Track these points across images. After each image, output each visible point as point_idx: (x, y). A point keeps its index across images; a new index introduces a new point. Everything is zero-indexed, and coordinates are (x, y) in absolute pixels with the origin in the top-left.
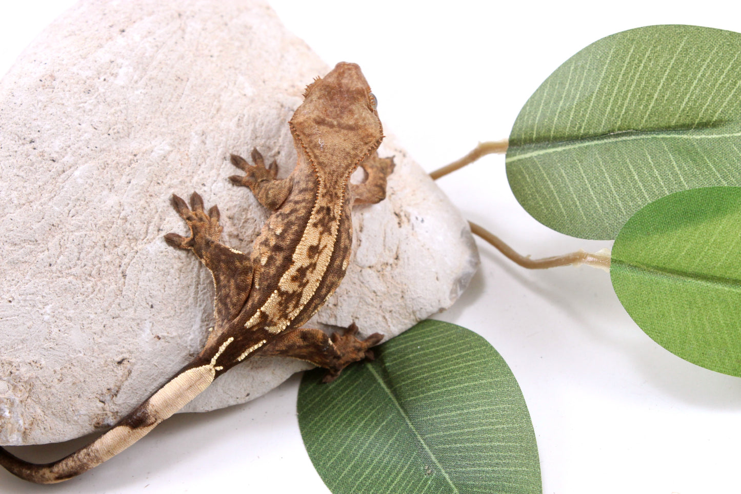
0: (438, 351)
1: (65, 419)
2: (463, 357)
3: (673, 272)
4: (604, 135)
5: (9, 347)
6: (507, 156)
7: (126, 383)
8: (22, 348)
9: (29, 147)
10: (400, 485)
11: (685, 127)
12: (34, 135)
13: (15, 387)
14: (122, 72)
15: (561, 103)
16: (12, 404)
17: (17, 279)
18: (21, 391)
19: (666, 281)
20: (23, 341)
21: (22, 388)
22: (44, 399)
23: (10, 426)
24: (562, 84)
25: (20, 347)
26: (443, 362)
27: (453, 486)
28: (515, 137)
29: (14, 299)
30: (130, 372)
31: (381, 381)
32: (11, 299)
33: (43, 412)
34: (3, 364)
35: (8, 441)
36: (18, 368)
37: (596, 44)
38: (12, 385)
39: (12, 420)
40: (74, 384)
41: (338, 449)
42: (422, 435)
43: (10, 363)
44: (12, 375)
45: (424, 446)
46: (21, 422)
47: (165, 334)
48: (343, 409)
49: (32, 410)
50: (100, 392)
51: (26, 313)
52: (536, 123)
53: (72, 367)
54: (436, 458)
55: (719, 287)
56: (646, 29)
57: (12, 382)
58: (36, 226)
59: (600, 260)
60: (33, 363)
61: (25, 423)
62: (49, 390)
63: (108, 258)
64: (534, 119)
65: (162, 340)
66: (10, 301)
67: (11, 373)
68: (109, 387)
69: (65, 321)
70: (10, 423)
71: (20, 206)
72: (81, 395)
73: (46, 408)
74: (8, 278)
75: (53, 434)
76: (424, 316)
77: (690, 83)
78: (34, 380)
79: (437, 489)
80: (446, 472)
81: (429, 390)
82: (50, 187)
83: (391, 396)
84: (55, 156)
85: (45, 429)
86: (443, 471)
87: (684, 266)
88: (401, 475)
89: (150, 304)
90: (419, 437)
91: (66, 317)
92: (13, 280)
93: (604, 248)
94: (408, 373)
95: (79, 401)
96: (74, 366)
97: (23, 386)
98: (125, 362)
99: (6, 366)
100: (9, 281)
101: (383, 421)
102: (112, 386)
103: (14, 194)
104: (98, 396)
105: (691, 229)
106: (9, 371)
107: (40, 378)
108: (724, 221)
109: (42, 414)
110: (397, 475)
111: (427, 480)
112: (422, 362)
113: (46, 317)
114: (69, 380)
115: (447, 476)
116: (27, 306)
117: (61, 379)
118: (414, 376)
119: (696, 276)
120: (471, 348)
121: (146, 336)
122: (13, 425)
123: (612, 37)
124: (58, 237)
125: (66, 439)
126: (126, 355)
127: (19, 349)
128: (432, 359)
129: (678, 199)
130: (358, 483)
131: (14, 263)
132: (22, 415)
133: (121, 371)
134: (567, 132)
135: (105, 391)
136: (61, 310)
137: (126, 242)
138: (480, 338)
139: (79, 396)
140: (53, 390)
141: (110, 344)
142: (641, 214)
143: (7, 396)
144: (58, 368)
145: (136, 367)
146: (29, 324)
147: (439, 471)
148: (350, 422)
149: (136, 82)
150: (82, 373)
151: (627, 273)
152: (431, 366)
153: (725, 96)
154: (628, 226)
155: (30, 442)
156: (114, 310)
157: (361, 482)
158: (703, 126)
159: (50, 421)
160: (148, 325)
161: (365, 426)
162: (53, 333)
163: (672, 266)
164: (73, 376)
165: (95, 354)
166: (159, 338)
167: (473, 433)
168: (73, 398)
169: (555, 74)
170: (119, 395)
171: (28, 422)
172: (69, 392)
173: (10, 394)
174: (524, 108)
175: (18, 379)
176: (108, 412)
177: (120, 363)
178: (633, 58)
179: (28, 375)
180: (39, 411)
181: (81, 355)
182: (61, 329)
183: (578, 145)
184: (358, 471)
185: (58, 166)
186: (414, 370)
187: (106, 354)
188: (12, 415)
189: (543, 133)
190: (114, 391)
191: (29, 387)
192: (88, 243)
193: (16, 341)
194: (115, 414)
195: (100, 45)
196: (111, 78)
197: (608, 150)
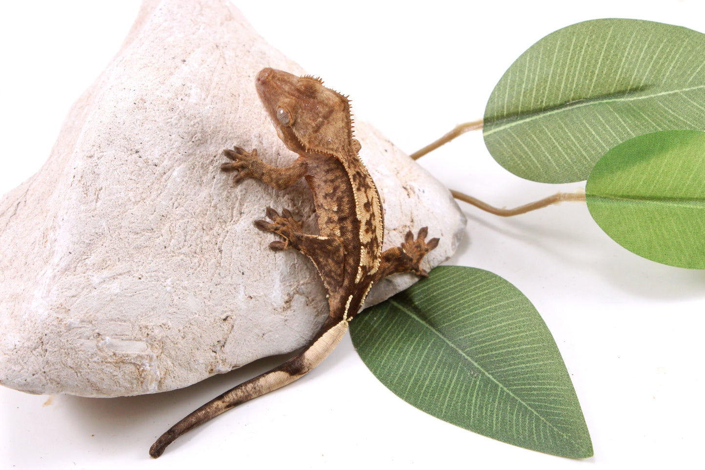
0: (456, 287)
1: (189, 368)
2: (479, 288)
3: (635, 198)
4: (562, 106)
5: (144, 315)
6: (484, 131)
7: (231, 336)
8: (153, 314)
9: (136, 156)
10: (456, 388)
11: (621, 93)
12: (138, 147)
13: (152, 345)
14: (193, 92)
15: (524, 86)
16: (151, 359)
17: (142, 261)
18: (157, 348)
19: (632, 205)
20: (153, 309)
21: (157, 346)
22: (173, 353)
23: (150, 377)
24: (522, 72)
25: (152, 313)
26: (463, 294)
27: (498, 383)
28: (488, 116)
29: (142, 276)
30: (233, 327)
31: (414, 316)
32: (140, 277)
33: (173, 363)
34: (141, 328)
35: (148, 390)
36: (153, 330)
37: (545, 39)
38: (150, 344)
39: (152, 372)
40: (194, 339)
41: (398, 369)
42: (462, 350)
43: (146, 327)
44: (149, 336)
45: (467, 357)
46: (158, 373)
47: (255, 294)
48: (391, 340)
49: (165, 363)
50: (212, 344)
51: (153, 287)
52: (505, 104)
53: (191, 326)
54: (479, 364)
55: (670, 204)
56: (582, 24)
57: (150, 341)
58: (151, 218)
59: (578, 197)
60: (163, 326)
61: (160, 374)
62: (176, 346)
63: (207, 238)
64: (504, 99)
65: (253, 299)
66: (140, 278)
67: (148, 334)
68: (219, 340)
69: (182, 290)
70: (150, 374)
71: (136, 203)
72: (199, 348)
73: (174, 359)
74: (136, 260)
75: (180, 381)
76: (436, 264)
77: (621, 60)
78: (164, 339)
79: (486, 386)
80: (489, 374)
81: (459, 316)
82: (156, 186)
83: (427, 325)
84: (156, 161)
85: (174, 377)
86: (486, 373)
87: (643, 192)
88: (454, 381)
89: (242, 272)
90: (460, 352)
91: (182, 287)
92: (140, 262)
93: (579, 187)
94: (437, 306)
95: (197, 353)
96: (192, 325)
97: (157, 344)
98: (229, 319)
99: (144, 330)
100: (137, 262)
101: (428, 344)
102: (221, 338)
103: (131, 194)
104: (212, 348)
105: (644, 164)
106: (146, 333)
107: (169, 337)
108: (668, 156)
109: (172, 365)
110: (451, 381)
111: (475, 382)
112: (447, 297)
113: (168, 289)
114: (190, 336)
115: (491, 377)
116: (153, 281)
117: (183, 336)
118: (443, 308)
119: (652, 198)
120: (483, 281)
121: (241, 296)
122: (152, 376)
123: (557, 32)
124: (168, 225)
125: (190, 384)
126: (229, 313)
127: (151, 316)
128: (454, 294)
129: (631, 144)
130: (422, 391)
131: (138, 248)
132: (158, 367)
133: (226, 326)
134: (532, 106)
135: (216, 343)
136: (178, 282)
137: (218, 225)
138: (487, 273)
139: (198, 349)
140: (179, 346)
141: (216, 305)
142: (605, 158)
143: (147, 353)
144: (181, 328)
145: (236, 322)
146: (156, 295)
147: (483, 374)
148: (401, 349)
149: (205, 99)
150: (198, 330)
151: (600, 203)
152: (455, 298)
153: (646, 67)
154: (595, 168)
155: (164, 389)
156: (216, 279)
157: (425, 391)
158: (634, 90)
159: (178, 371)
160: (242, 288)
161: (415, 350)
162: (175, 301)
163: (634, 193)
164: (193, 333)
165: (207, 315)
166: (251, 298)
167: (504, 342)
168: (193, 351)
169: (515, 65)
170: (226, 346)
171: (163, 373)
172: (191, 346)
173: (149, 351)
174: (493, 93)
175: (154, 339)
176: (219, 360)
177: (225, 320)
178: (575, 46)
179: (161, 335)
180: (170, 363)
181: (197, 316)
182: (180, 296)
183: (542, 115)
184: (420, 383)
185: (159, 169)
186: (442, 304)
187: (214, 314)
188: (152, 368)
189: (512, 109)
190: (222, 343)
191: (162, 345)
192: (190, 228)
193: (148, 309)
194: (224, 361)
195: (171, 74)
196: (186, 98)
197: (567, 116)
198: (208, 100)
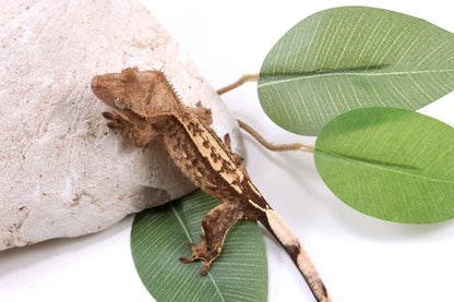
3: (350, 157)
4: (314, 73)
6: (258, 84)
7: (25, 221)
10: (186, 286)
11: (361, 69)
19: (347, 163)
28: (263, 72)
30: (27, 215)
31: (180, 220)
41: (152, 261)
47: (49, 192)
50: (9, 226)
52: (275, 64)
55: (378, 167)
56: (340, 9)
59: (309, 149)
63: (14, 147)
65: (46, 196)
68: (14, 223)
77: (365, 42)
79: (207, 288)
80: (214, 279)
83: (185, 230)
87: (357, 153)
89: (40, 174)
93: (311, 141)
98: (24, 209)
101: (179, 245)
102: (16, 223)
104: (8, 228)
105: (361, 131)
108: (381, 128)
110: (185, 279)
119: (364, 160)
121: (37, 193)
126: (25, 205)
133: (21, 214)
134: (293, 70)
135: (12, 225)
137: (25, 138)
141: (16, 198)
142: (332, 122)
145: (31, 212)
147: (209, 278)
151: (323, 157)
153: (386, 50)
154: (324, 129)
156: (18, 178)
158: (372, 68)
160: (38, 187)
163: (350, 154)
165: (6, 204)
170: (21, 228)
174: (268, 55)
176: (15, 238)
177: (21, 209)
178: (331, 26)
183: (298, 78)
184: (162, 276)
187: (13, 204)
189: (279, 70)
190: (18, 225)
194: (19, 239)
195: (13, 18)
196: (18, 39)
197: (316, 81)
198: (37, 41)
